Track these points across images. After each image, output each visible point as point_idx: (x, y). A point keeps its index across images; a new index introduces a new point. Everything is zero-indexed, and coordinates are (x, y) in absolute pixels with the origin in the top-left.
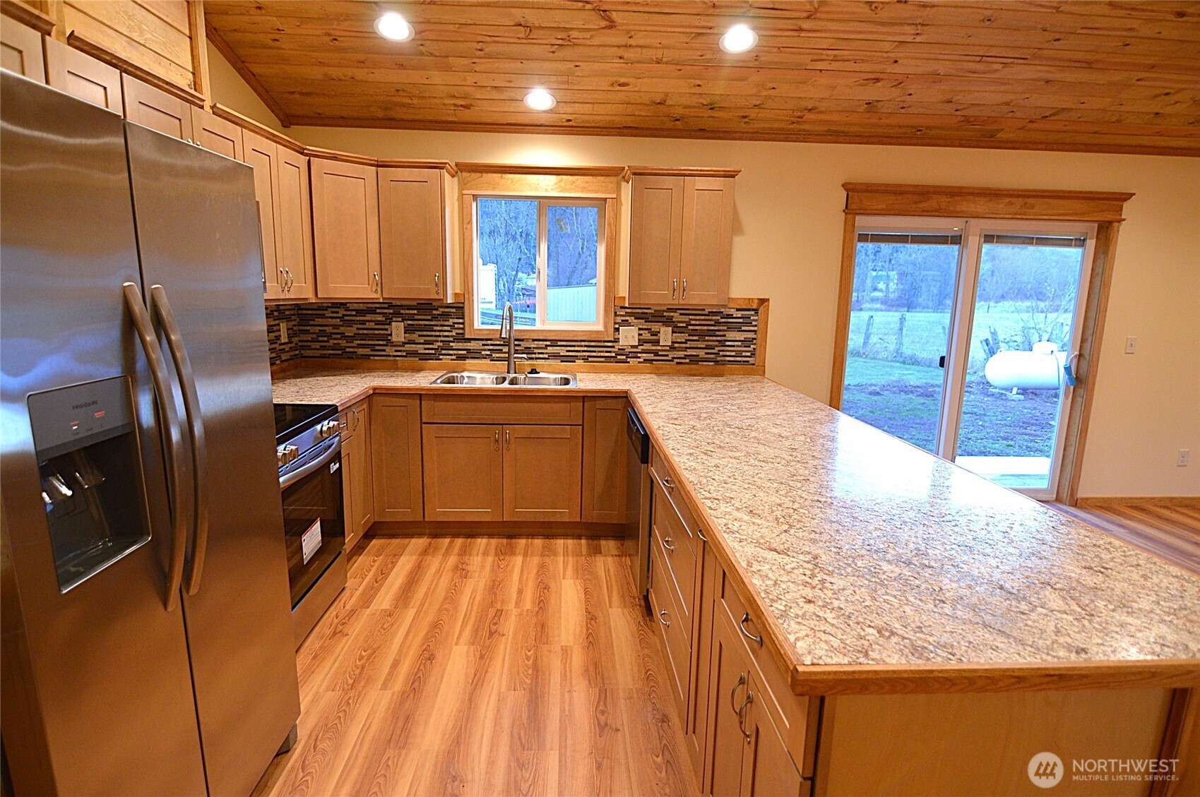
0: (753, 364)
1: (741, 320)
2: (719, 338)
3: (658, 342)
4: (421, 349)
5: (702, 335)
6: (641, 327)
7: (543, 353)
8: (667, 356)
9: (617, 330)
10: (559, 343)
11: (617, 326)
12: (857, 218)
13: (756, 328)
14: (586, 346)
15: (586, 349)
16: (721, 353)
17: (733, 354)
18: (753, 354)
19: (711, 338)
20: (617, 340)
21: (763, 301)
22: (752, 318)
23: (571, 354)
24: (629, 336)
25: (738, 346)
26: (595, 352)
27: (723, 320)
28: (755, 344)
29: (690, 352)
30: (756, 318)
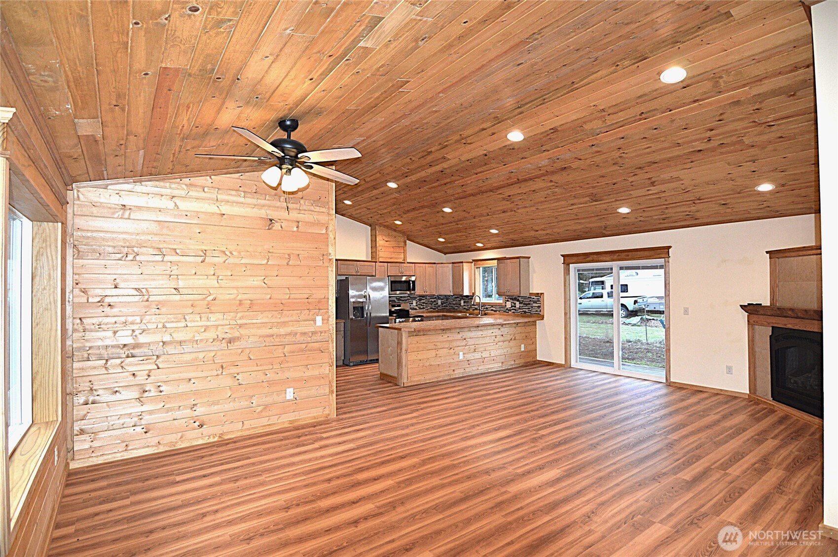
0: (541, 315)
3: (515, 307)
4: (466, 307)
5: (527, 305)
6: (511, 302)
8: (518, 311)
9: (506, 303)
10: (493, 306)
12: (569, 265)
13: (541, 303)
14: (499, 307)
16: (532, 311)
17: (535, 311)
18: (540, 311)
19: (529, 306)
20: (506, 306)
21: (541, 294)
22: (539, 299)
23: (496, 309)
24: (509, 305)
25: (536, 308)
26: (501, 309)
27: (532, 300)
28: (541, 308)
29: (524, 310)
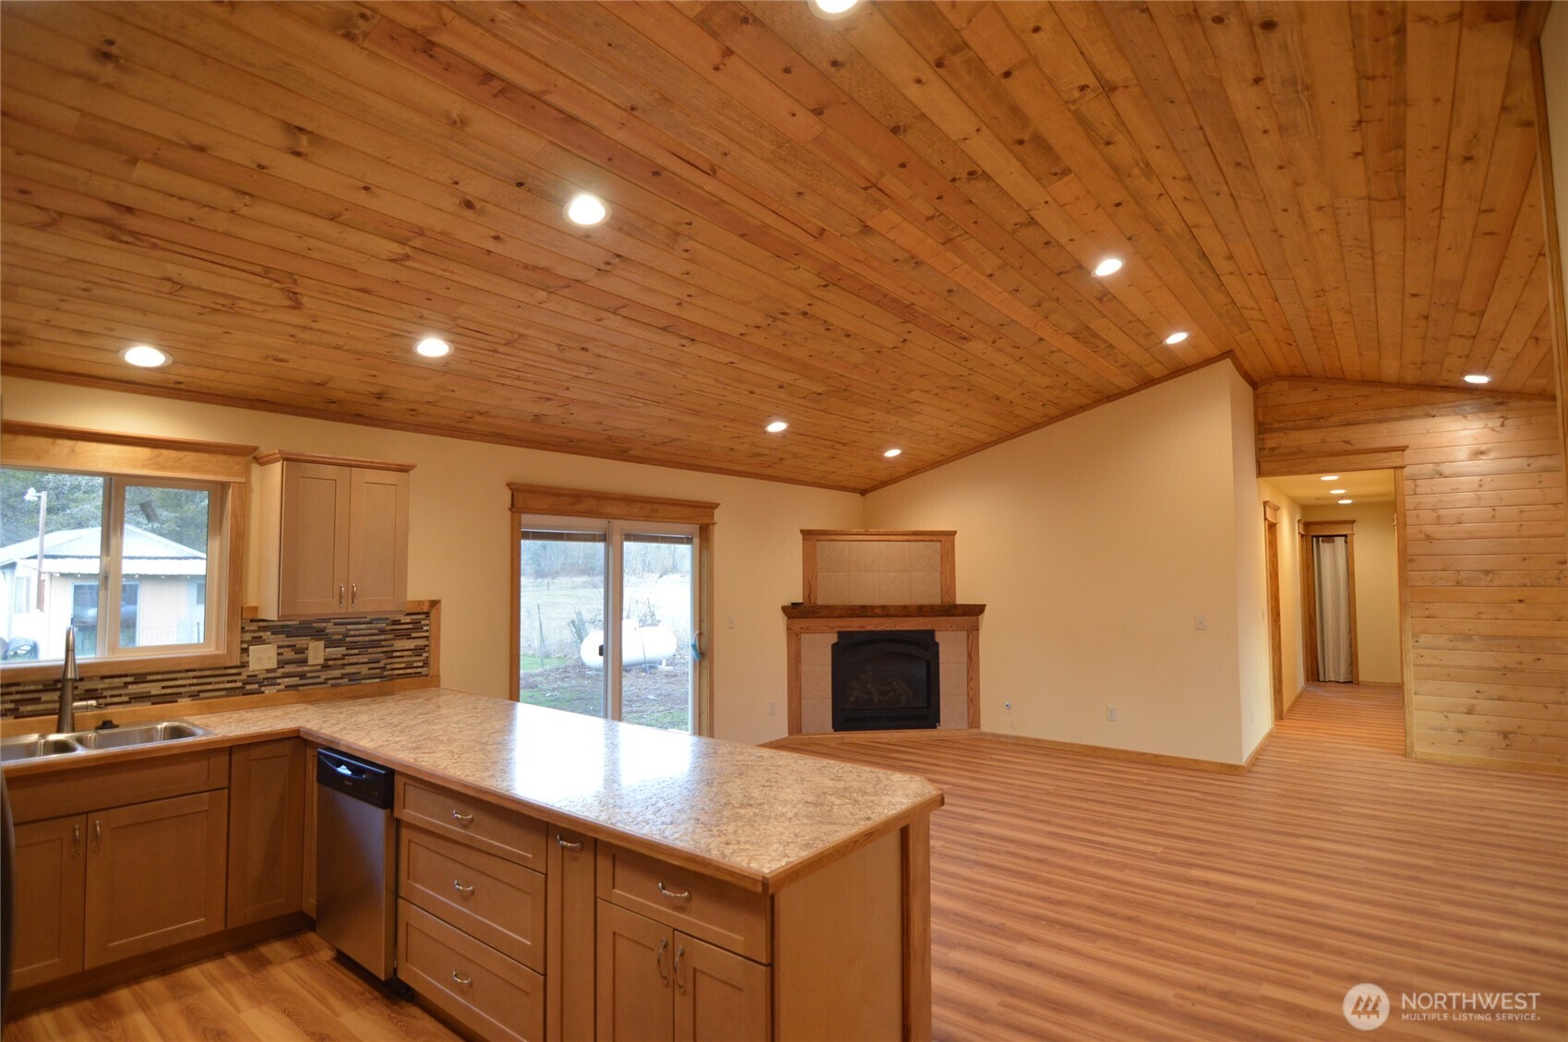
0: (427, 675)
1: (410, 626)
2: (385, 649)
3: (305, 661)
5: (364, 647)
6: (281, 643)
7: (120, 695)
8: (319, 677)
9: (245, 651)
10: (149, 678)
11: (245, 646)
12: (523, 516)
13: (427, 634)
14: (194, 678)
15: (195, 681)
16: (388, 667)
17: (403, 665)
18: (426, 664)
19: (375, 650)
20: (244, 665)
21: (434, 603)
22: (423, 622)
23: (169, 691)
24: (263, 658)
25: (408, 656)
26: (210, 683)
27: (390, 627)
28: (427, 652)
29: (348, 670)
30: (427, 622)
